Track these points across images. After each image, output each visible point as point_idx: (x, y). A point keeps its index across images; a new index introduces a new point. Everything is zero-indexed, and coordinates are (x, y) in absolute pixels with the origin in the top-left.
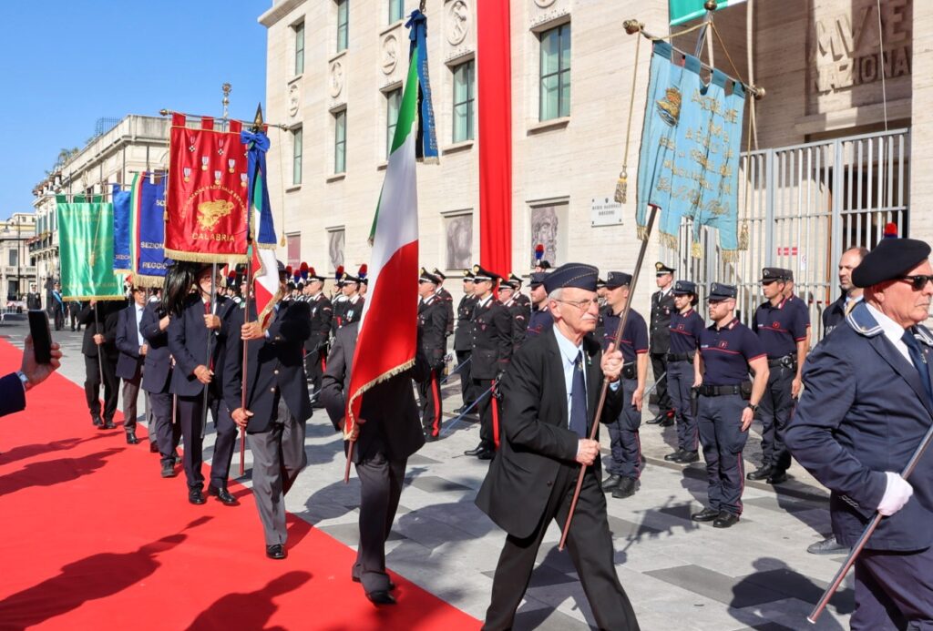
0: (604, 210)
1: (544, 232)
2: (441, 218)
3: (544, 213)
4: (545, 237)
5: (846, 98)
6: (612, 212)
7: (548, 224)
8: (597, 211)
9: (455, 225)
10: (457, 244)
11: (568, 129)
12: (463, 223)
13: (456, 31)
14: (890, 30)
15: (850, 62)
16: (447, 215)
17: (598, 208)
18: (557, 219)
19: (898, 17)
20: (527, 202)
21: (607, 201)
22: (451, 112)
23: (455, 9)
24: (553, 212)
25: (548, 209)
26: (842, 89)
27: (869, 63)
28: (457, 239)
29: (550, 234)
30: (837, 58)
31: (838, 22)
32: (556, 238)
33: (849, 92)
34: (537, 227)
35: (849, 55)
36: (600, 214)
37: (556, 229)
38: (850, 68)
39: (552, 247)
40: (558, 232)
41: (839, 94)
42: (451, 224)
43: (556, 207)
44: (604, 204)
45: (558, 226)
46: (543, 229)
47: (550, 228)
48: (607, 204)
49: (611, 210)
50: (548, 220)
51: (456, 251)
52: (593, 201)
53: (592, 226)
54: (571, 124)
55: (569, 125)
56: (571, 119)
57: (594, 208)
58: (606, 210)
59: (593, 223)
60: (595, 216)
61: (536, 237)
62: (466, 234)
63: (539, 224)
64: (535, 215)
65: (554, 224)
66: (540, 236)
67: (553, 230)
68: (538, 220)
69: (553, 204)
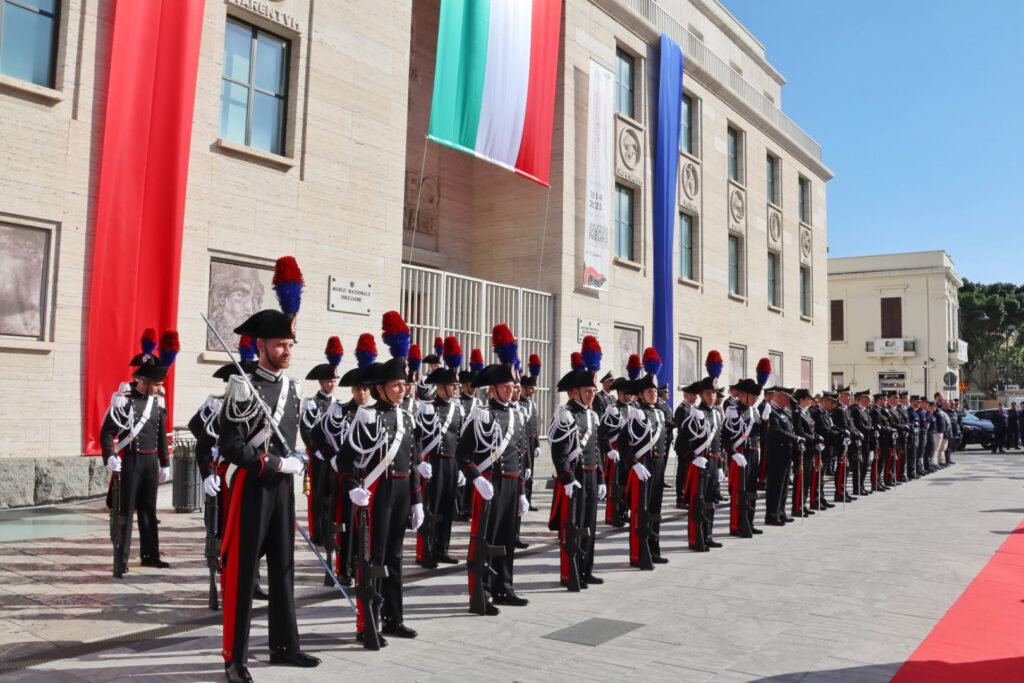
0: (347, 294)
1: (236, 301)
3: (236, 274)
4: (238, 307)
6: (359, 300)
7: (245, 292)
8: (340, 294)
11: (290, 177)
17: (340, 290)
18: (262, 289)
20: (210, 250)
21: (352, 284)
24: (255, 277)
25: (247, 269)
29: (250, 306)
34: (222, 292)
36: (343, 297)
37: (259, 301)
43: (260, 272)
44: (348, 287)
45: (263, 297)
46: (235, 296)
47: (249, 297)
48: (352, 289)
50: (247, 286)
52: (334, 280)
53: (328, 309)
54: (295, 172)
55: (291, 171)
56: (295, 162)
57: (334, 289)
58: (351, 295)
59: (333, 306)
60: (335, 298)
61: (220, 305)
62: (19, 263)
63: (227, 288)
64: (220, 273)
65: (258, 294)
66: (228, 305)
67: (256, 301)
68: (225, 282)
69: (256, 264)
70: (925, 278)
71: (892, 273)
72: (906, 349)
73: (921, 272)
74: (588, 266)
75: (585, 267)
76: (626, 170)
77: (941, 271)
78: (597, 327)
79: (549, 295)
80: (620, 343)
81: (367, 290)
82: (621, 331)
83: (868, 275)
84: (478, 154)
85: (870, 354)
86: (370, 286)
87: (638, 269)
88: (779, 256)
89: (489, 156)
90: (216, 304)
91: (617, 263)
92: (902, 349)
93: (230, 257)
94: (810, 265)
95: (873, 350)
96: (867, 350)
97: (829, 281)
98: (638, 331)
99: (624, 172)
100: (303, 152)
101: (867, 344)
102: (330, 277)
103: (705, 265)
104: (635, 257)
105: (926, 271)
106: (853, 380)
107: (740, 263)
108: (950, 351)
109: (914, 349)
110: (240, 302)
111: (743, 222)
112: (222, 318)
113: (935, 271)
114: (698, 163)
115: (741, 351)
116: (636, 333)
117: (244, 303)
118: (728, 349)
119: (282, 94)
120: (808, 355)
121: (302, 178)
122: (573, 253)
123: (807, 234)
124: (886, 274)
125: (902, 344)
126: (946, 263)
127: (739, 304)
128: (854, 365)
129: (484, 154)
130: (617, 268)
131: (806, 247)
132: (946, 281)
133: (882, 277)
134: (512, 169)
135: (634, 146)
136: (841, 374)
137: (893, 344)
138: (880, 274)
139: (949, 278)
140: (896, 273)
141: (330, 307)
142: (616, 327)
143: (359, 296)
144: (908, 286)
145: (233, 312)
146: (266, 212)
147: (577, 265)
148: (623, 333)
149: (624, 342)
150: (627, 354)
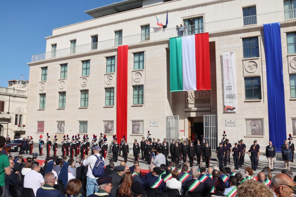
2: (103, 122)
3: (136, 123)
4: (136, 128)
5: (193, 106)
6: (156, 124)
7: (137, 125)
8: (152, 124)
9: (107, 123)
10: (108, 128)
11: (143, 107)
12: (110, 123)
13: (108, 82)
14: (201, 96)
15: (194, 100)
16: (104, 121)
17: (152, 123)
18: (140, 124)
19: (202, 94)
20: (131, 120)
21: (154, 122)
22: (105, 98)
23: (108, 77)
24: (138, 123)
25: (137, 122)
26: (192, 104)
27: (197, 100)
28: (108, 126)
29: (138, 127)
30: (191, 98)
31: (191, 93)
32: (140, 128)
33: (194, 105)
34: (134, 126)
35: (193, 98)
37: (139, 126)
38: (194, 101)
39: (138, 130)
40: (140, 127)
41: (191, 105)
42: (106, 123)
43: (139, 122)
45: (140, 126)
46: (136, 126)
50: (137, 124)
51: (108, 129)
53: (150, 126)
56: (144, 105)
60: (151, 124)
62: (111, 125)
66: (135, 127)
69: (138, 121)
74: (226, 106)
76: (249, 74)
78: (234, 121)
79: (215, 115)
84: (184, 90)
86: (157, 121)
87: (259, 101)
100: (145, 103)
102: (150, 121)
121: (145, 107)
122: (222, 103)
130: (246, 103)
135: (254, 65)
142: (246, 120)
145: (135, 128)
146: (139, 113)
147: (223, 106)
148: (252, 121)
149: (253, 124)
150: (255, 127)
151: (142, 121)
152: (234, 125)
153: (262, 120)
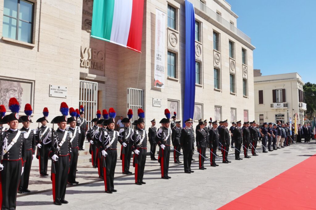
0: (57, 91)
1: (11, 94)
3: (11, 84)
6: (62, 93)
7: (15, 90)
8: (54, 91)
17: (54, 89)
18: (22, 89)
21: (59, 87)
24: (19, 85)
25: (16, 83)
29: (17, 95)
32: (21, 98)
34: (5, 91)
36: (55, 92)
37: (21, 94)
40: (22, 95)
43: (21, 84)
44: (57, 88)
45: (23, 92)
46: (11, 92)
47: (17, 92)
48: (59, 89)
49: (61, 91)
50: (16, 89)
52: (51, 86)
53: (49, 96)
54: (35, 49)
55: (34, 49)
56: (35, 46)
57: (51, 89)
58: (58, 91)
59: (51, 95)
60: (52, 92)
61: (4, 95)
63: (7, 89)
64: (4, 84)
65: (20, 91)
66: (8, 95)
67: (19, 94)
68: (7, 87)
69: (19, 81)
70: (290, 82)
71: (279, 81)
72: (284, 106)
73: (289, 80)
74: (156, 80)
75: (155, 80)
76: (172, 47)
77: (296, 80)
78: (160, 101)
79: (141, 90)
80: (170, 106)
81: (66, 89)
82: (170, 102)
83: (271, 82)
84: (111, 41)
85: (272, 108)
86: (66, 88)
87: (177, 81)
88: (234, 75)
89: (116, 42)
90: (2, 95)
91: (168, 79)
92: (283, 106)
93: (8, 79)
94: (247, 78)
95: (273, 107)
96: (271, 107)
97: (254, 84)
98: (178, 102)
99: (171, 48)
100: (39, 42)
101: (271, 105)
102: (50, 85)
103: (204, 79)
104: (176, 77)
105: (291, 80)
106: (267, 117)
107: (219, 78)
108: (300, 106)
109: (287, 106)
110: (13, 94)
111: (219, 64)
112: (5, 100)
113: (294, 79)
114: (201, 44)
115: (220, 108)
116: (177, 103)
117: (14, 95)
118: (214, 107)
119: (31, 21)
120: (246, 109)
121: (38, 51)
122: (151, 76)
123: (246, 68)
124: (277, 81)
125: (283, 105)
126: (298, 76)
127: (219, 92)
128: (267, 112)
129: (114, 41)
130: (168, 81)
131: (245, 72)
132: (298, 83)
133: (276, 82)
134: (126, 47)
135: (175, 39)
136: (263, 115)
137: (280, 105)
138: (275, 81)
139: (299, 82)
140: (281, 81)
141: (50, 96)
142: (168, 101)
143: (62, 91)
144: (284, 85)
146: (23, 63)
147: (152, 80)
148: (171, 103)
149: (172, 106)
150: (173, 110)
151: (31, 82)
152: (159, 106)
153: (177, 102)
